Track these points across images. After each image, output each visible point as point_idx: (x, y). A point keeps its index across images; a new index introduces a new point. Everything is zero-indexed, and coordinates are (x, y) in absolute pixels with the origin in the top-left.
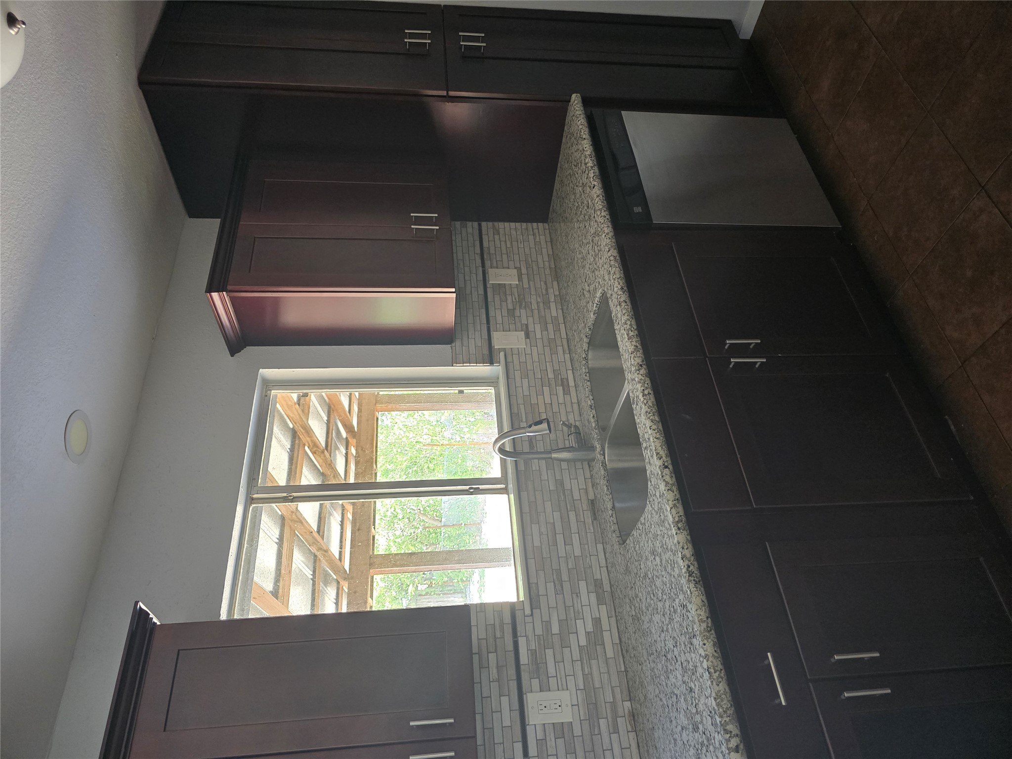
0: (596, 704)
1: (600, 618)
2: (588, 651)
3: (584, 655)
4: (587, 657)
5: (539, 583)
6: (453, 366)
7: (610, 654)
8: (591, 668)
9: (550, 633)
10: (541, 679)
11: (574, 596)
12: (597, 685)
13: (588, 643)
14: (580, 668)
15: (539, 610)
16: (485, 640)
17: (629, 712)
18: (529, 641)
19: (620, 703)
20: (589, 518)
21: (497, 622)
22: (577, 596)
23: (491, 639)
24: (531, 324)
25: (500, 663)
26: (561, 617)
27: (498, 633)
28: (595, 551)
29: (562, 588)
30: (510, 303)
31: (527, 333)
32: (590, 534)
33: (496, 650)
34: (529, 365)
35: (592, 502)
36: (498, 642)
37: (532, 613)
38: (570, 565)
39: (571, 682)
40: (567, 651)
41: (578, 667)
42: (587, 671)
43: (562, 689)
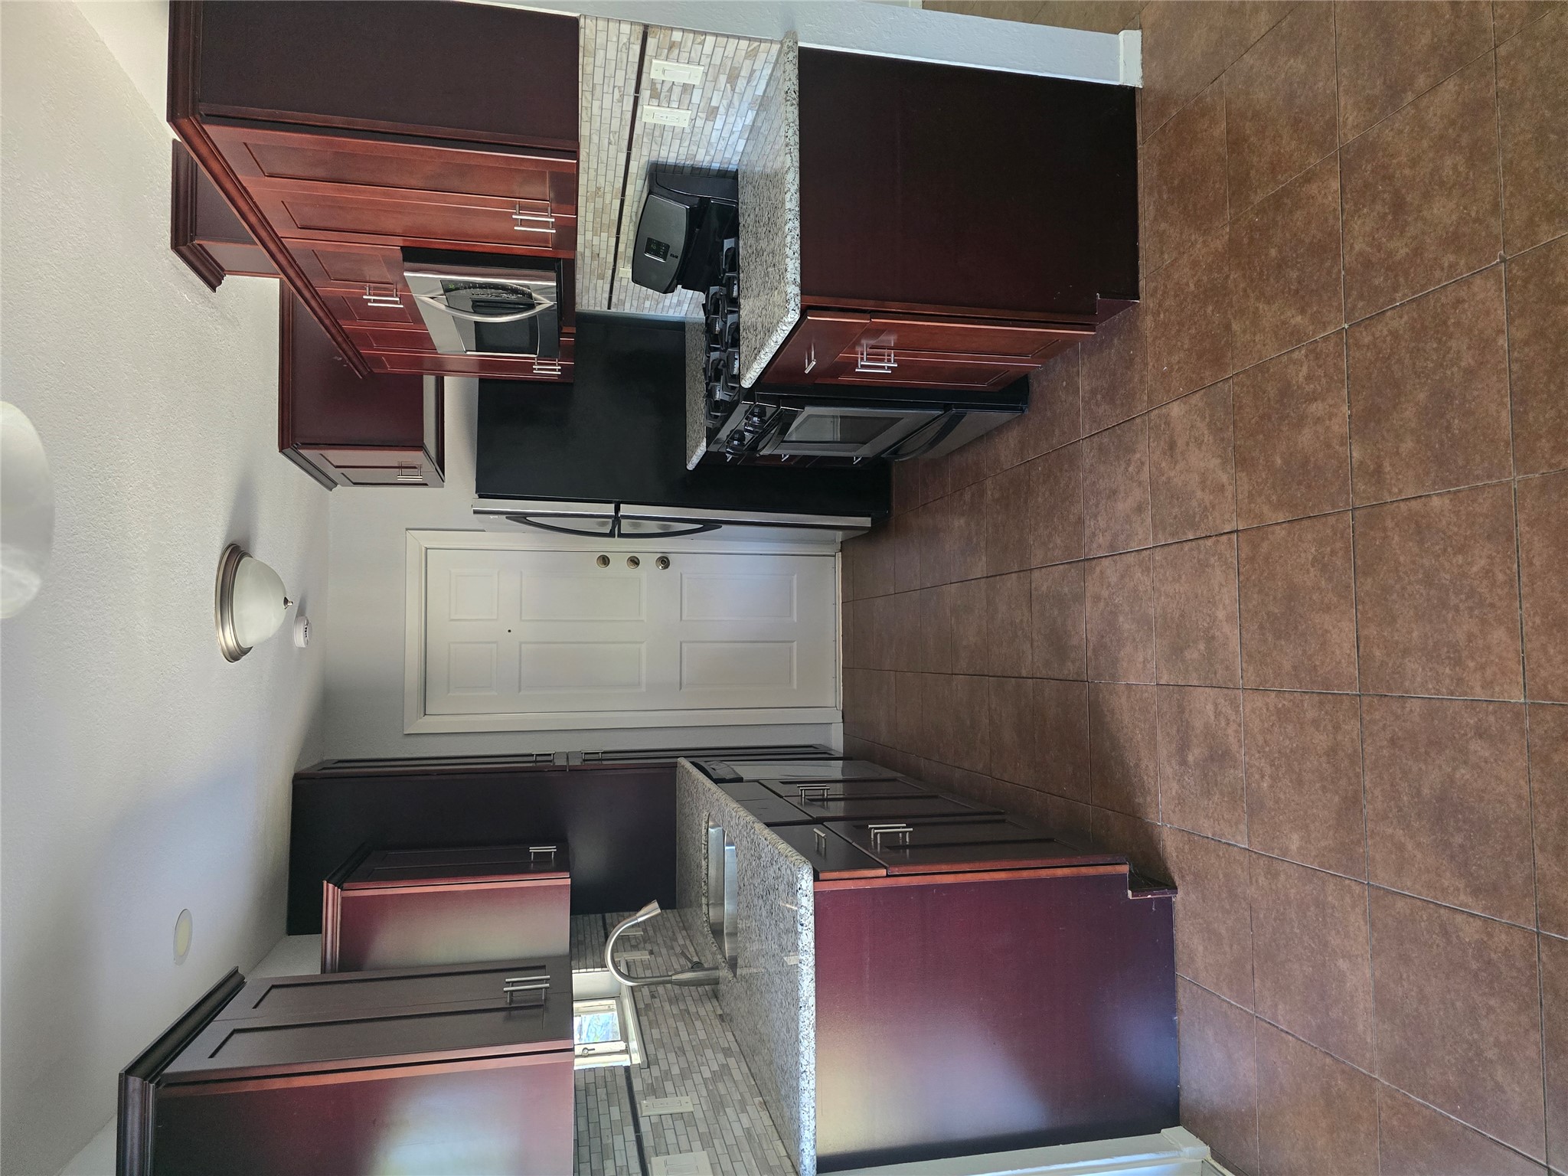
1: (727, 1064)
2: (713, 1079)
3: (708, 1081)
4: (712, 1082)
5: (657, 1054)
7: (738, 1077)
11: (699, 1057)
12: (724, 1093)
13: (713, 1076)
15: (656, 1065)
18: (646, 1081)
20: (716, 1022)
21: (608, 1074)
22: (702, 1056)
23: (600, 1082)
24: (656, 949)
25: (610, 1091)
26: (682, 1066)
27: (609, 1079)
28: (723, 1035)
29: (685, 1054)
30: (633, 942)
31: (651, 953)
32: (718, 1029)
33: (606, 1087)
34: (652, 964)
35: (720, 1015)
36: (608, 1084)
37: (649, 1067)
38: (694, 1043)
39: (693, 1094)
40: (689, 1081)
41: (701, 1087)
42: (711, 1088)
43: (682, 1096)
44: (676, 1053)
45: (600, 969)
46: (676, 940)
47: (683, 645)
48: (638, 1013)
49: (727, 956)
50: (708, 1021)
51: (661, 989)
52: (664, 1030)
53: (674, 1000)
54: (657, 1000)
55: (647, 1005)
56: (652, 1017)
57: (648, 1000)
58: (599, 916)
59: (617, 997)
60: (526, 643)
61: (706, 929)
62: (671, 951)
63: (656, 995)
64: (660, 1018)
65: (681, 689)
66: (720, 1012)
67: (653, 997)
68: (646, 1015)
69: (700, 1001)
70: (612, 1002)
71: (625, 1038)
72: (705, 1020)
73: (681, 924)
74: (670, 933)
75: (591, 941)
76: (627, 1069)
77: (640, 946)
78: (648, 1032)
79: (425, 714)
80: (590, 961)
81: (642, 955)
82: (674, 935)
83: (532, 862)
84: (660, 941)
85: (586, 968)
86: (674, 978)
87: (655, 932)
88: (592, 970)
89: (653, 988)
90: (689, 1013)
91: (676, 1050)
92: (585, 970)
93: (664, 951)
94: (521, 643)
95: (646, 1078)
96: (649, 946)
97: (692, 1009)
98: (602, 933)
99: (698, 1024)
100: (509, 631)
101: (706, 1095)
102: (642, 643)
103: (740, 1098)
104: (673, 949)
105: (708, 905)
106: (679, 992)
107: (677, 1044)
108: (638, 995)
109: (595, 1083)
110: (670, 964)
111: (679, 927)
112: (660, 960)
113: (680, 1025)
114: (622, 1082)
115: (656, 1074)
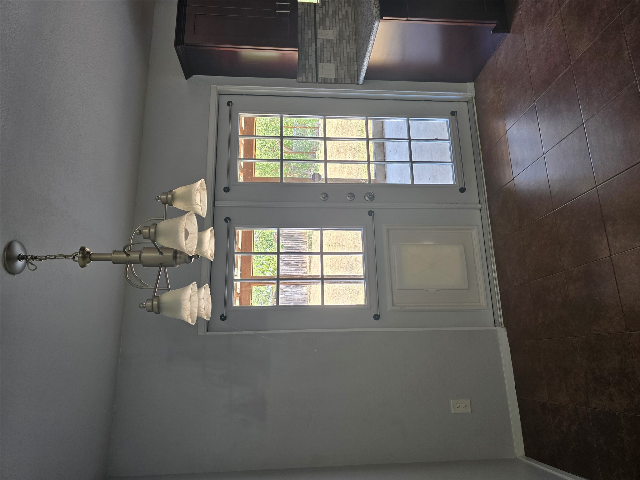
0: (343, 35)
1: (348, 11)
2: (342, 20)
3: (340, 21)
7: (350, 22)
8: (342, 25)
9: (328, 13)
10: (323, 26)
12: (344, 30)
15: (325, 6)
16: (303, 13)
18: (320, 15)
26: (333, 9)
39: (334, 28)
40: (334, 19)
41: (338, 24)
42: (340, 26)
43: (331, 30)
76: (315, 5)
101: (339, 31)
115: (324, 12)
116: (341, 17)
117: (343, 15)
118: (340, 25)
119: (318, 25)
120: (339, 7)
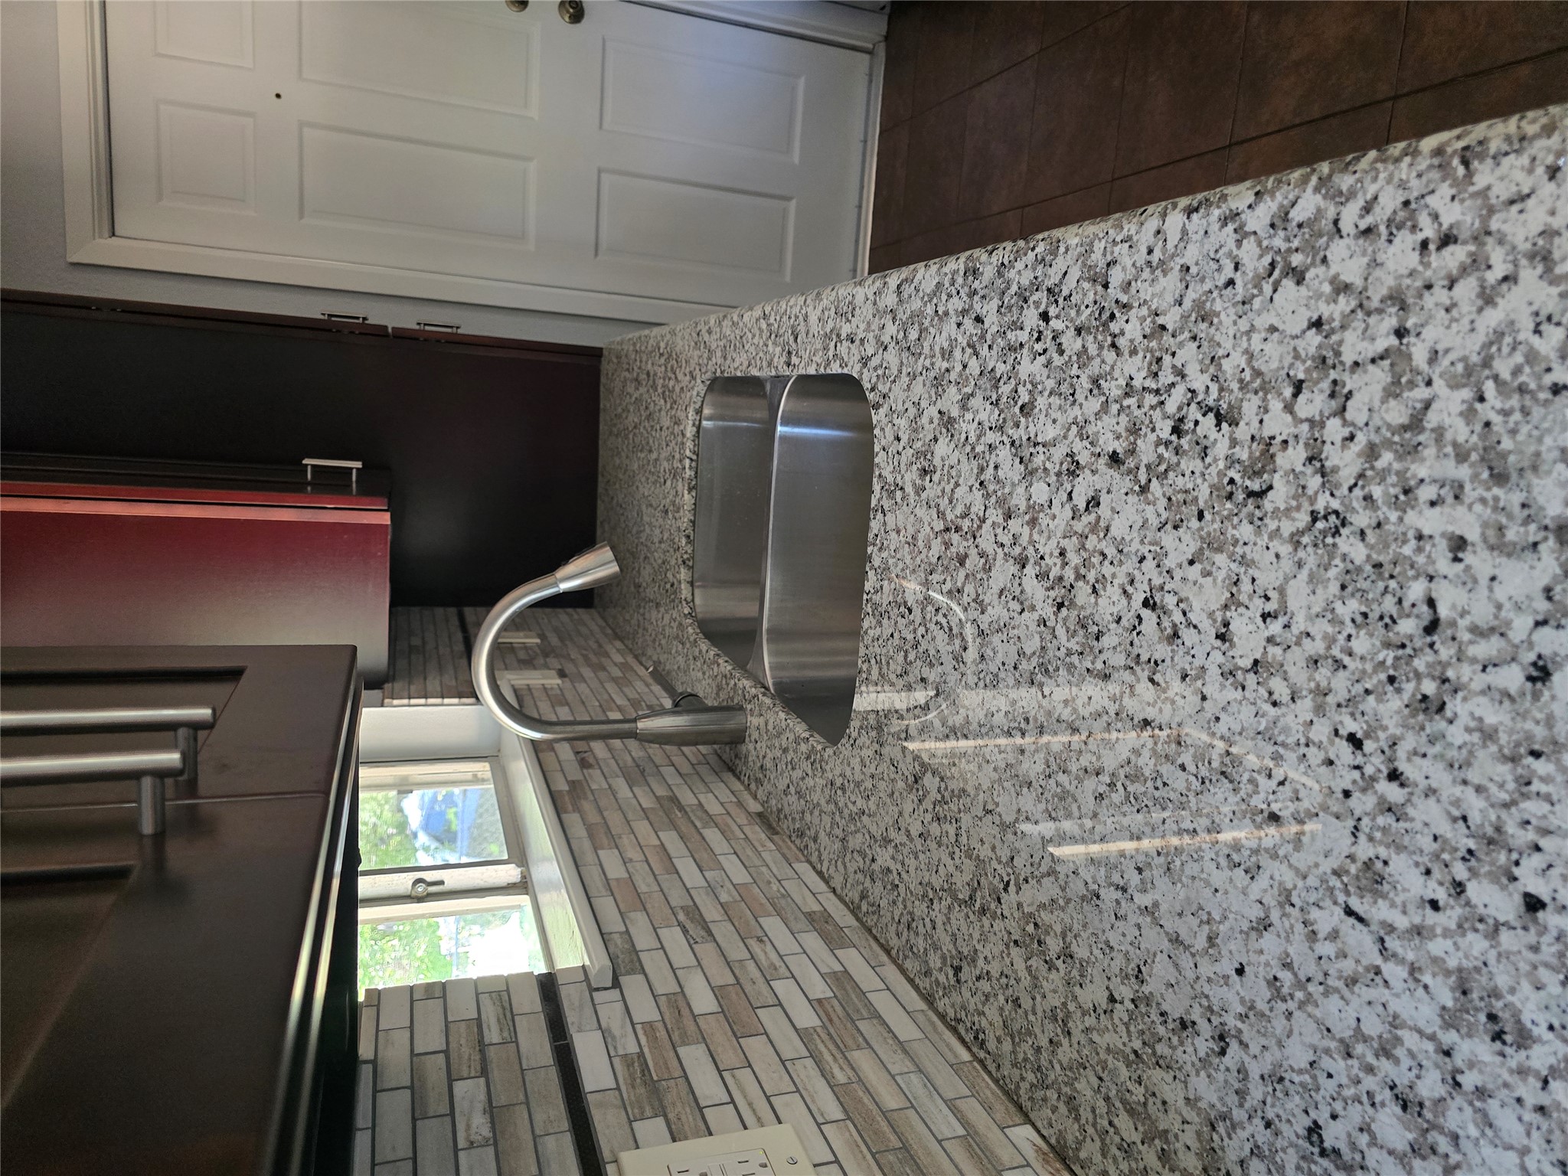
0: (905, 1148)
1: (846, 971)
2: (829, 1034)
3: (818, 1041)
4: (832, 1047)
5: (632, 931)
6: (382, 705)
7: (906, 1030)
8: (853, 1068)
9: (685, 1012)
10: (671, 1116)
11: (752, 942)
12: (892, 1101)
13: (825, 1019)
14: (814, 1072)
15: (641, 977)
16: (442, 1056)
17: (1039, 1150)
18: (614, 1038)
19: (992, 1136)
20: (758, 833)
21: (490, 1014)
22: (761, 941)
23: (465, 1049)
24: (569, 668)
25: (501, 1099)
26: (718, 981)
27: (493, 1035)
28: (791, 873)
29: (710, 933)
30: (522, 655)
31: (562, 674)
32: (770, 852)
33: (484, 1072)
34: (569, 696)
35: (760, 815)
36: (491, 1053)
37: (616, 984)
38: (724, 897)
39: (791, 1106)
40: (755, 1046)
41: (807, 1071)
42: (841, 1077)
43: (761, 1123)
44: (685, 931)
45: (455, 701)
46: (607, 655)
47: (603, 175)
48: (558, 804)
49: (770, 682)
50: (735, 828)
51: (598, 747)
52: (633, 853)
53: (637, 775)
54: (596, 773)
55: (573, 784)
56: (593, 817)
57: (575, 773)
58: (452, 611)
59: (491, 754)
60: (313, 125)
61: (690, 630)
62: (602, 675)
63: (591, 760)
64: (615, 819)
65: (596, 254)
66: (754, 807)
67: (584, 764)
68: (578, 809)
69: (696, 777)
70: (483, 768)
71: (519, 853)
72: (727, 825)
73: (609, 631)
74: (591, 643)
75: (437, 648)
76: (548, 986)
77: (535, 662)
78: (590, 857)
79: (114, 235)
80: (433, 683)
81: (544, 678)
82: (600, 646)
83: (309, 484)
84: (574, 654)
85: (426, 697)
86: (641, 725)
87: (561, 639)
88: (438, 701)
89: (581, 745)
90: (681, 808)
91: (681, 917)
92: (422, 701)
93: (587, 672)
94: (302, 125)
95: (617, 1032)
96: (554, 662)
97: (687, 798)
98: (459, 636)
99: (712, 835)
100: (278, 96)
101: (840, 1116)
102: (529, 159)
103: (961, 1132)
104: (604, 669)
105: (692, 583)
106: (642, 754)
107: (677, 898)
108: (548, 758)
109: (446, 1052)
110: (606, 697)
111: (606, 635)
112: (582, 687)
113: (670, 838)
114: (537, 1046)
115: (645, 1010)
116: (807, 1018)
117: (818, 1004)
118: (837, 1071)
119: (606, 1124)
120: (764, 963)
